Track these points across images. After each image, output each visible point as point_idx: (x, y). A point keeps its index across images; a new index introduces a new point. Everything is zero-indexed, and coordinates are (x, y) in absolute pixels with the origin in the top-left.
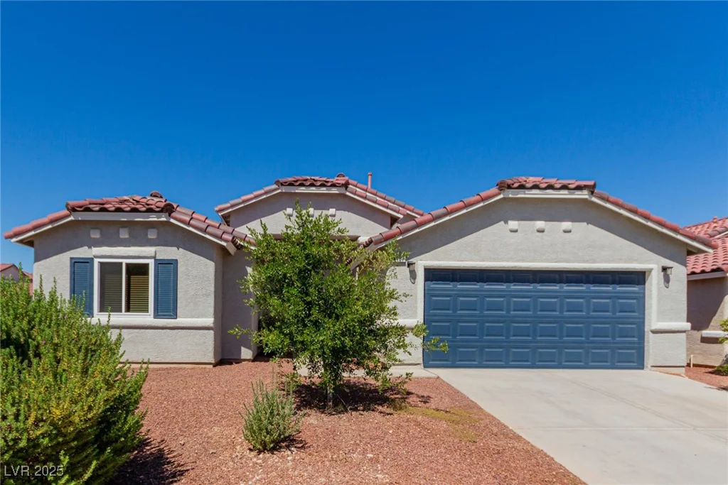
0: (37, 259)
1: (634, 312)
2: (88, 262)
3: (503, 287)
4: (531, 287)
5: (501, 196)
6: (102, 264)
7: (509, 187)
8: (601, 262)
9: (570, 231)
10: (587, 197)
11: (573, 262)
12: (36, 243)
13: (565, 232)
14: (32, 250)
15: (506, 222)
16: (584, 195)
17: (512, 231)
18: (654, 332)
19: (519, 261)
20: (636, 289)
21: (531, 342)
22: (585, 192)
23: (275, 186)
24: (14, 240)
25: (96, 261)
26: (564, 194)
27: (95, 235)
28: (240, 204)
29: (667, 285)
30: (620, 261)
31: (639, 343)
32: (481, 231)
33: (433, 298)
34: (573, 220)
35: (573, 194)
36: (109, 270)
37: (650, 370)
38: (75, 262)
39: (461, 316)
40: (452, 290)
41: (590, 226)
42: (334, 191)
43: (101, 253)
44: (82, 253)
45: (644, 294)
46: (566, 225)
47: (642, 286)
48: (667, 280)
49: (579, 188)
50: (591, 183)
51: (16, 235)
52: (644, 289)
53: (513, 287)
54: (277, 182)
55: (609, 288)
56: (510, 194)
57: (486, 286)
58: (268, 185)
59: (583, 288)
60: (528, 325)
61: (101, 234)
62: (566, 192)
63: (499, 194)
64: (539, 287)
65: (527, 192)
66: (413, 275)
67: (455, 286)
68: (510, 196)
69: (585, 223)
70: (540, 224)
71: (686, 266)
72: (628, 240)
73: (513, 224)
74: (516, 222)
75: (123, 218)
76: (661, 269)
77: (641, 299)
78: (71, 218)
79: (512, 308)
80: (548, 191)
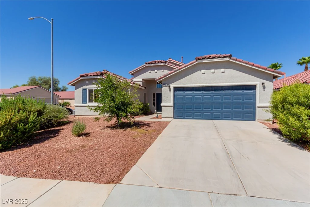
0: (76, 89)
1: (251, 100)
2: (86, 89)
3: (201, 92)
4: (211, 92)
5: (197, 62)
6: (89, 90)
7: (199, 59)
8: (236, 82)
9: (224, 72)
10: (228, 60)
11: (225, 83)
12: (75, 85)
13: (222, 72)
14: (74, 87)
15: (201, 71)
16: (227, 59)
17: (203, 74)
18: (258, 107)
19: (205, 83)
20: (252, 91)
21: (211, 111)
22: (228, 58)
23: (145, 64)
24: (70, 85)
25: (88, 89)
26: (220, 60)
27: (87, 82)
28: (132, 72)
29: (264, 90)
30: (244, 82)
31: (254, 111)
32: (192, 74)
33: (177, 97)
34: (225, 68)
35: (223, 59)
36: (91, 91)
37: (257, 121)
38: (83, 90)
39: (187, 102)
40: (183, 94)
41: (232, 70)
42: (162, 64)
43: (89, 87)
44: (85, 87)
45: (256, 93)
46: (223, 70)
47: (254, 90)
48: (264, 87)
49: (225, 57)
50: (229, 55)
51: (70, 84)
52: (256, 91)
53: (204, 92)
54: (145, 63)
55: (241, 92)
56: (200, 61)
57: (195, 92)
58: (142, 65)
59: (231, 92)
60: (210, 105)
61: (89, 82)
62: (220, 59)
63: (196, 62)
64: (214, 92)
65: (206, 60)
66: (170, 90)
67: (185, 93)
68: (200, 62)
69: (230, 69)
70: (213, 71)
71: (273, 82)
72: (247, 74)
73: (203, 71)
74: (204, 71)
75: (92, 77)
76: (261, 84)
77: (254, 95)
78: (81, 79)
79: (204, 99)
80: (213, 59)
